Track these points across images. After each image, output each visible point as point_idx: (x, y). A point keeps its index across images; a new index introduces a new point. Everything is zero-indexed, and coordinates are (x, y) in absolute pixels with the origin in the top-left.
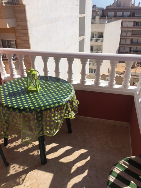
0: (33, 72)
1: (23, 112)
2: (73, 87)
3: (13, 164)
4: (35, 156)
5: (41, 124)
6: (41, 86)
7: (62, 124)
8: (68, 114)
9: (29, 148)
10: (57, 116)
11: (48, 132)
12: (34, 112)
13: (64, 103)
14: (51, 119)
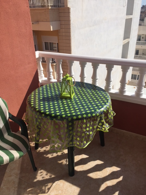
0: (69, 78)
1: (54, 119)
2: (110, 97)
3: (41, 170)
4: (64, 164)
5: (71, 134)
6: (75, 93)
7: (93, 137)
8: (102, 126)
9: (58, 156)
10: (89, 128)
11: (78, 143)
12: (65, 121)
13: (98, 114)
14: (82, 130)
